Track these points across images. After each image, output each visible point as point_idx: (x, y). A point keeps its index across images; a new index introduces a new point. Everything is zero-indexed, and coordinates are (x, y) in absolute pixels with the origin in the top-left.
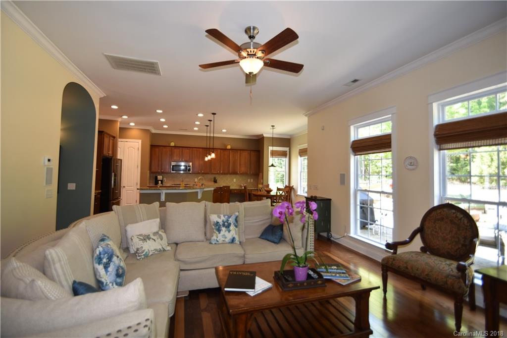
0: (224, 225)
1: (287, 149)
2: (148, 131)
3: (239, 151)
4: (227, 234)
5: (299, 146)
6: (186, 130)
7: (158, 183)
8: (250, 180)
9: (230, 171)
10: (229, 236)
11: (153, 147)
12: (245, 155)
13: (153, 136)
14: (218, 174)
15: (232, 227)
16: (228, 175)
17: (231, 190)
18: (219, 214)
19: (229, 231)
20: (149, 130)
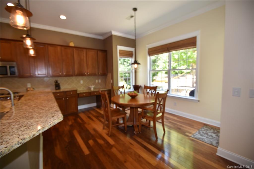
1: (132, 49)
3: (85, 50)
5: (147, 46)
8: (98, 81)
9: (76, 73)
12: (91, 54)
14: (60, 76)
17: (79, 94)
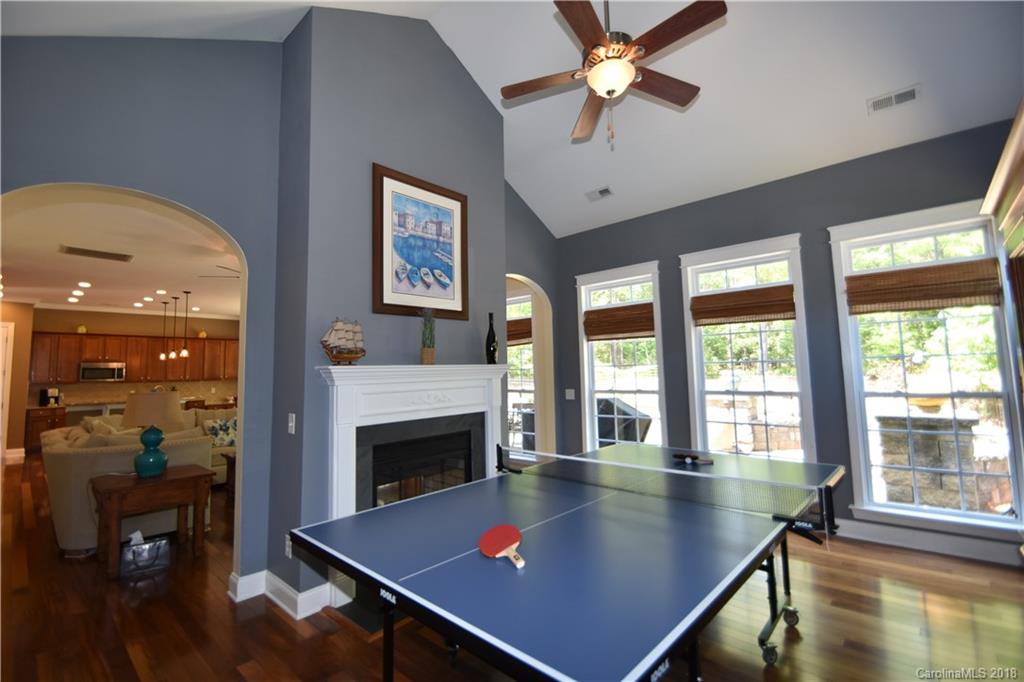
0: (221, 429)
2: (30, 305)
3: (223, 342)
4: (225, 437)
6: (116, 306)
7: (49, 403)
9: (206, 376)
10: (227, 439)
11: (37, 335)
13: (39, 314)
15: (231, 430)
16: (202, 382)
18: (214, 419)
19: (228, 434)
20: (32, 305)
